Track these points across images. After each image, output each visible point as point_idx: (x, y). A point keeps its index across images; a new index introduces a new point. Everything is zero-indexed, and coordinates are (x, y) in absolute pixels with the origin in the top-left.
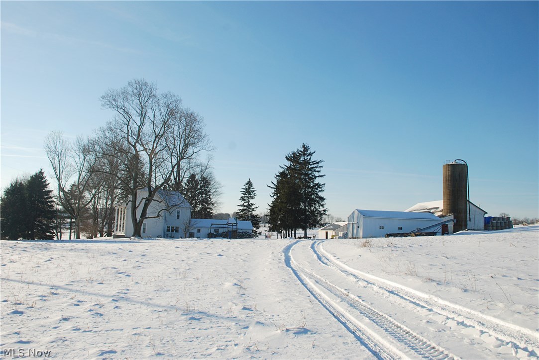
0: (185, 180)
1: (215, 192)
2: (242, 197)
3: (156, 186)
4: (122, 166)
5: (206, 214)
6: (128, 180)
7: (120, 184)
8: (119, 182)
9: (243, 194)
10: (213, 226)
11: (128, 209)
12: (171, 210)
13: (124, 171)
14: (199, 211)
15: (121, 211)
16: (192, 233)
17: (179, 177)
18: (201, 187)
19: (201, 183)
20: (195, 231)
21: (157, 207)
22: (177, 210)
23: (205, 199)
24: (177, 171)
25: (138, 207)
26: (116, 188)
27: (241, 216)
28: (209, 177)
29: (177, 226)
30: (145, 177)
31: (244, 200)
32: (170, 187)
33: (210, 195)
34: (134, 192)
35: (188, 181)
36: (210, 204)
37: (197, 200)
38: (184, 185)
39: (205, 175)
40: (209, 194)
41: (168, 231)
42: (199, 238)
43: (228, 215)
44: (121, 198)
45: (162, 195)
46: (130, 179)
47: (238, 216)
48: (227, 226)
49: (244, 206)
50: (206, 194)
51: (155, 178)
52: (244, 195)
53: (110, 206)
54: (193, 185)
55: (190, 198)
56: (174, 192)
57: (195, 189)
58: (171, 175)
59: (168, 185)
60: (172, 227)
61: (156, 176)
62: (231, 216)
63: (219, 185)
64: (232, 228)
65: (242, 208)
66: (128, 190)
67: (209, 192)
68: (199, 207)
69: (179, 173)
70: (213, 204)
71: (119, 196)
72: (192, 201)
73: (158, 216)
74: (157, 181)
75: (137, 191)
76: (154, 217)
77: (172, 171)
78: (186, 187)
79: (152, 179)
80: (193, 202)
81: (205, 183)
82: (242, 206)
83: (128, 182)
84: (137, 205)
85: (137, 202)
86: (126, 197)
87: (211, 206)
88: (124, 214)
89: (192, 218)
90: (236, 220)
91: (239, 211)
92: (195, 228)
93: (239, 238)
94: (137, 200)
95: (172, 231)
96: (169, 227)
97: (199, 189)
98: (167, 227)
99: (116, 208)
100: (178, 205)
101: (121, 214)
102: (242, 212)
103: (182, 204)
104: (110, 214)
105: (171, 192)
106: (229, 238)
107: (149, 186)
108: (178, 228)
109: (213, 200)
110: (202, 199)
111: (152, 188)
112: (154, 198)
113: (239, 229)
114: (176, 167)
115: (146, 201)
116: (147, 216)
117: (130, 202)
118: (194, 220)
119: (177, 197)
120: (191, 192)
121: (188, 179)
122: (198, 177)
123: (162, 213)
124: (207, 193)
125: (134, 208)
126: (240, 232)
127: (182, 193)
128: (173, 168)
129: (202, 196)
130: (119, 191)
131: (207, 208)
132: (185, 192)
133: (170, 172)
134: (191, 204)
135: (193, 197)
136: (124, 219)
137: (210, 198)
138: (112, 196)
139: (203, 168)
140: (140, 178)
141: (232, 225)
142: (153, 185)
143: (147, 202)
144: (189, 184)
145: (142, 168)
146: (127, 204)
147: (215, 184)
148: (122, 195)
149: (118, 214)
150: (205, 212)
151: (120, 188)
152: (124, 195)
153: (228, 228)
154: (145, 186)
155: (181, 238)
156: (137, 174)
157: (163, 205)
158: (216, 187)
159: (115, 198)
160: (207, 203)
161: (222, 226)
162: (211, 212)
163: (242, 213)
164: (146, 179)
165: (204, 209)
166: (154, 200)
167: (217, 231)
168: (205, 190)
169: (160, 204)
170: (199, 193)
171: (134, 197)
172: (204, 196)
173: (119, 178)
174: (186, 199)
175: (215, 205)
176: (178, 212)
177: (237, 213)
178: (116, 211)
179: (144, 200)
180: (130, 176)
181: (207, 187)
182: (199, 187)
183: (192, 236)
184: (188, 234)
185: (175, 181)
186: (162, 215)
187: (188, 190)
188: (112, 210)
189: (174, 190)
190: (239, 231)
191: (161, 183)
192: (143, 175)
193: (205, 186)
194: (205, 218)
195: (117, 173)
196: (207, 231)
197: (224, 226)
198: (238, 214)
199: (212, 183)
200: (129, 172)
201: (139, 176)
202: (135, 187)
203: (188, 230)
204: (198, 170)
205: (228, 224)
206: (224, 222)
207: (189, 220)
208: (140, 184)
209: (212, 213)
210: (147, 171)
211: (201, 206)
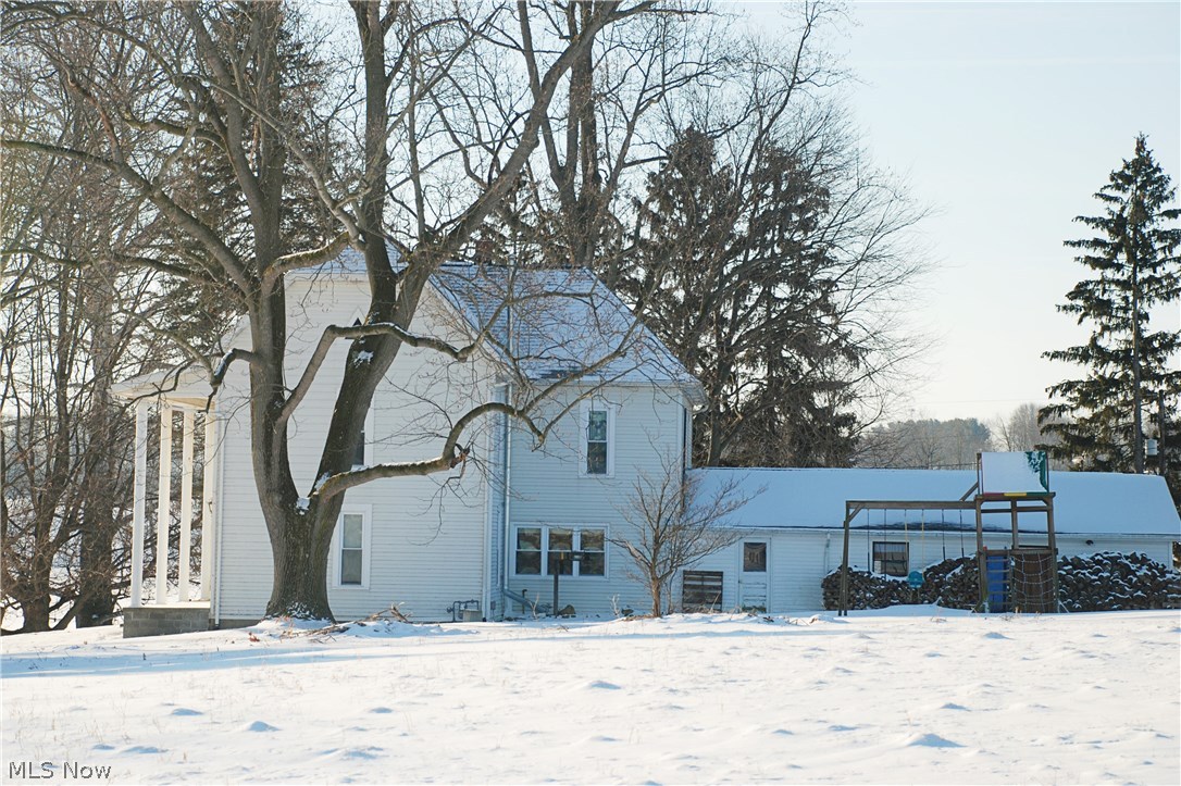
0: (635, 182)
1: (864, 259)
2: (1081, 291)
3: (427, 235)
4: (162, 98)
5: (806, 428)
6: (209, 198)
7: (151, 231)
8: (148, 216)
9: (1095, 263)
10: (862, 517)
11: (226, 419)
12: (547, 410)
13: (174, 128)
14: (749, 405)
15: (178, 434)
16: (703, 575)
17: (591, 159)
18: (759, 226)
19: (758, 196)
20: (727, 560)
21: (441, 394)
22: (585, 406)
23: (790, 313)
24: (572, 116)
25: (297, 394)
26: (124, 259)
27: (1077, 441)
28: (815, 146)
29: (593, 527)
30: (339, 167)
31: (1103, 308)
32: (529, 234)
33: (830, 283)
34: (266, 289)
35: (658, 185)
36: (829, 352)
37: (735, 326)
38: (629, 218)
39: (785, 134)
40: (823, 274)
41: (527, 563)
42: (757, 609)
43: (975, 433)
44: (172, 331)
45: (471, 296)
46: (231, 191)
47: (1054, 439)
48: (969, 516)
49: (1104, 356)
50: (800, 281)
51: (415, 173)
52: (1096, 274)
53: (87, 402)
54: (694, 212)
55: (679, 311)
56: (561, 275)
57: (712, 241)
58: (527, 145)
59: (513, 220)
60: (556, 539)
61: (423, 161)
62: (997, 436)
63: (896, 207)
64: (1014, 530)
65: (1083, 372)
66: (219, 271)
67: (821, 259)
68: (750, 379)
69: (590, 129)
70: (853, 354)
71: (155, 320)
72: (692, 337)
73: (450, 459)
74: (432, 197)
75: (290, 276)
76: (422, 469)
77: (538, 118)
78: (645, 233)
79: (391, 180)
80: (706, 340)
81: (789, 196)
82: (1082, 355)
83: (217, 212)
84: (291, 380)
85: (287, 362)
86: (209, 323)
87: (839, 368)
88: (199, 448)
89: (699, 461)
90: (1042, 469)
91: (1058, 400)
92: (724, 538)
93: (1073, 610)
94: (290, 345)
95: (560, 566)
96: (534, 539)
97: (743, 244)
98: (522, 537)
99: (140, 413)
100: (591, 370)
101: (177, 454)
102: (1085, 400)
103: (619, 365)
104: (93, 460)
105: (540, 276)
106: (994, 610)
107: (375, 244)
108: (599, 540)
109: (855, 326)
110: (769, 321)
111: (393, 255)
112: (417, 327)
113: (1074, 539)
114: (564, 83)
115: (355, 349)
116: (370, 461)
117: (241, 367)
118: (712, 479)
119: (578, 309)
120: (690, 267)
121: (655, 167)
122: (729, 153)
123: (480, 436)
124: (804, 266)
125: (272, 407)
126: (1077, 564)
127: (615, 280)
128: (542, 90)
129: (768, 298)
130: (154, 287)
131: (810, 387)
132: (641, 274)
133: (519, 127)
134: (689, 354)
135: (702, 306)
136: (198, 489)
137: (829, 309)
138: (100, 322)
139: (772, 80)
140: (301, 177)
141: (1014, 510)
142: (401, 224)
143: (363, 355)
144: (667, 204)
145: (309, 102)
146: (217, 380)
147: (862, 197)
148: (176, 312)
149: (153, 456)
150: (795, 417)
151: (157, 264)
152: (189, 309)
153: (979, 529)
154: (344, 240)
155: (628, 613)
156: (275, 154)
157: (481, 379)
158: (872, 218)
159: (126, 333)
160: (806, 345)
161: (933, 516)
162: (842, 410)
163: (1085, 413)
164: (343, 185)
165: (789, 391)
166: (415, 341)
167: (894, 560)
168: (793, 248)
169: (460, 371)
170: (750, 272)
171: (267, 320)
172: (782, 291)
173: (148, 188)
174: (652, 325)
175: (873, 359)
176: (598, 425)
177: (1046, 412)
178: (141, 431)
179: (342, 345)
180: (225, 170)
181: (806, 226)
182: (741, 227)
183: (703, 594)
184: (675, 584)
185: (565, 193)
186: (478, 452)
187: (658, 257)
188: (111, 427)
189: (558, 260)
190: (1065, 551)
191: (457, 208)
192: (321, 152)
193: (786, 213)
194: (802, 461)
195: (124, 151)
196: (820, 559)
197: (952, 516)
198: (1053, 419)
199: (840, 188)
200: (215, 135)
201: (290, 168)
202: (272, 248)
203: (678, 556)
204: (730, 96)
205: (979, 500)
206: (950, 483)
207: (676, 479)
208: (300, 226)
209: (849, 420)
210: (350, 124)
211: (761, 372)
